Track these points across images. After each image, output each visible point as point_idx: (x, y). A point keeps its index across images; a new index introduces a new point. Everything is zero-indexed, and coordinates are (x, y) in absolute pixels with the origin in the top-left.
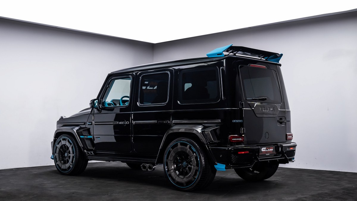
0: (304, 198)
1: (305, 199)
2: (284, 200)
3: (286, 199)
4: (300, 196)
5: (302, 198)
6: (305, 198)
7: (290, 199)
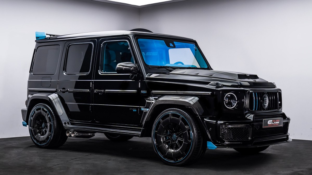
0: (300, 171)
1: (301, 173)
2: (279, 174)
3: (282, 172)
4: (296, 170)
5: (298, 172)
6: (302, 171)
7: (286, 172)
